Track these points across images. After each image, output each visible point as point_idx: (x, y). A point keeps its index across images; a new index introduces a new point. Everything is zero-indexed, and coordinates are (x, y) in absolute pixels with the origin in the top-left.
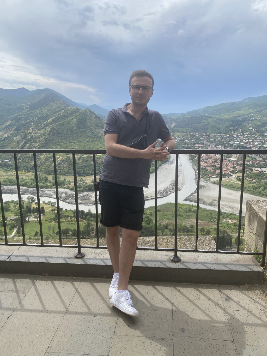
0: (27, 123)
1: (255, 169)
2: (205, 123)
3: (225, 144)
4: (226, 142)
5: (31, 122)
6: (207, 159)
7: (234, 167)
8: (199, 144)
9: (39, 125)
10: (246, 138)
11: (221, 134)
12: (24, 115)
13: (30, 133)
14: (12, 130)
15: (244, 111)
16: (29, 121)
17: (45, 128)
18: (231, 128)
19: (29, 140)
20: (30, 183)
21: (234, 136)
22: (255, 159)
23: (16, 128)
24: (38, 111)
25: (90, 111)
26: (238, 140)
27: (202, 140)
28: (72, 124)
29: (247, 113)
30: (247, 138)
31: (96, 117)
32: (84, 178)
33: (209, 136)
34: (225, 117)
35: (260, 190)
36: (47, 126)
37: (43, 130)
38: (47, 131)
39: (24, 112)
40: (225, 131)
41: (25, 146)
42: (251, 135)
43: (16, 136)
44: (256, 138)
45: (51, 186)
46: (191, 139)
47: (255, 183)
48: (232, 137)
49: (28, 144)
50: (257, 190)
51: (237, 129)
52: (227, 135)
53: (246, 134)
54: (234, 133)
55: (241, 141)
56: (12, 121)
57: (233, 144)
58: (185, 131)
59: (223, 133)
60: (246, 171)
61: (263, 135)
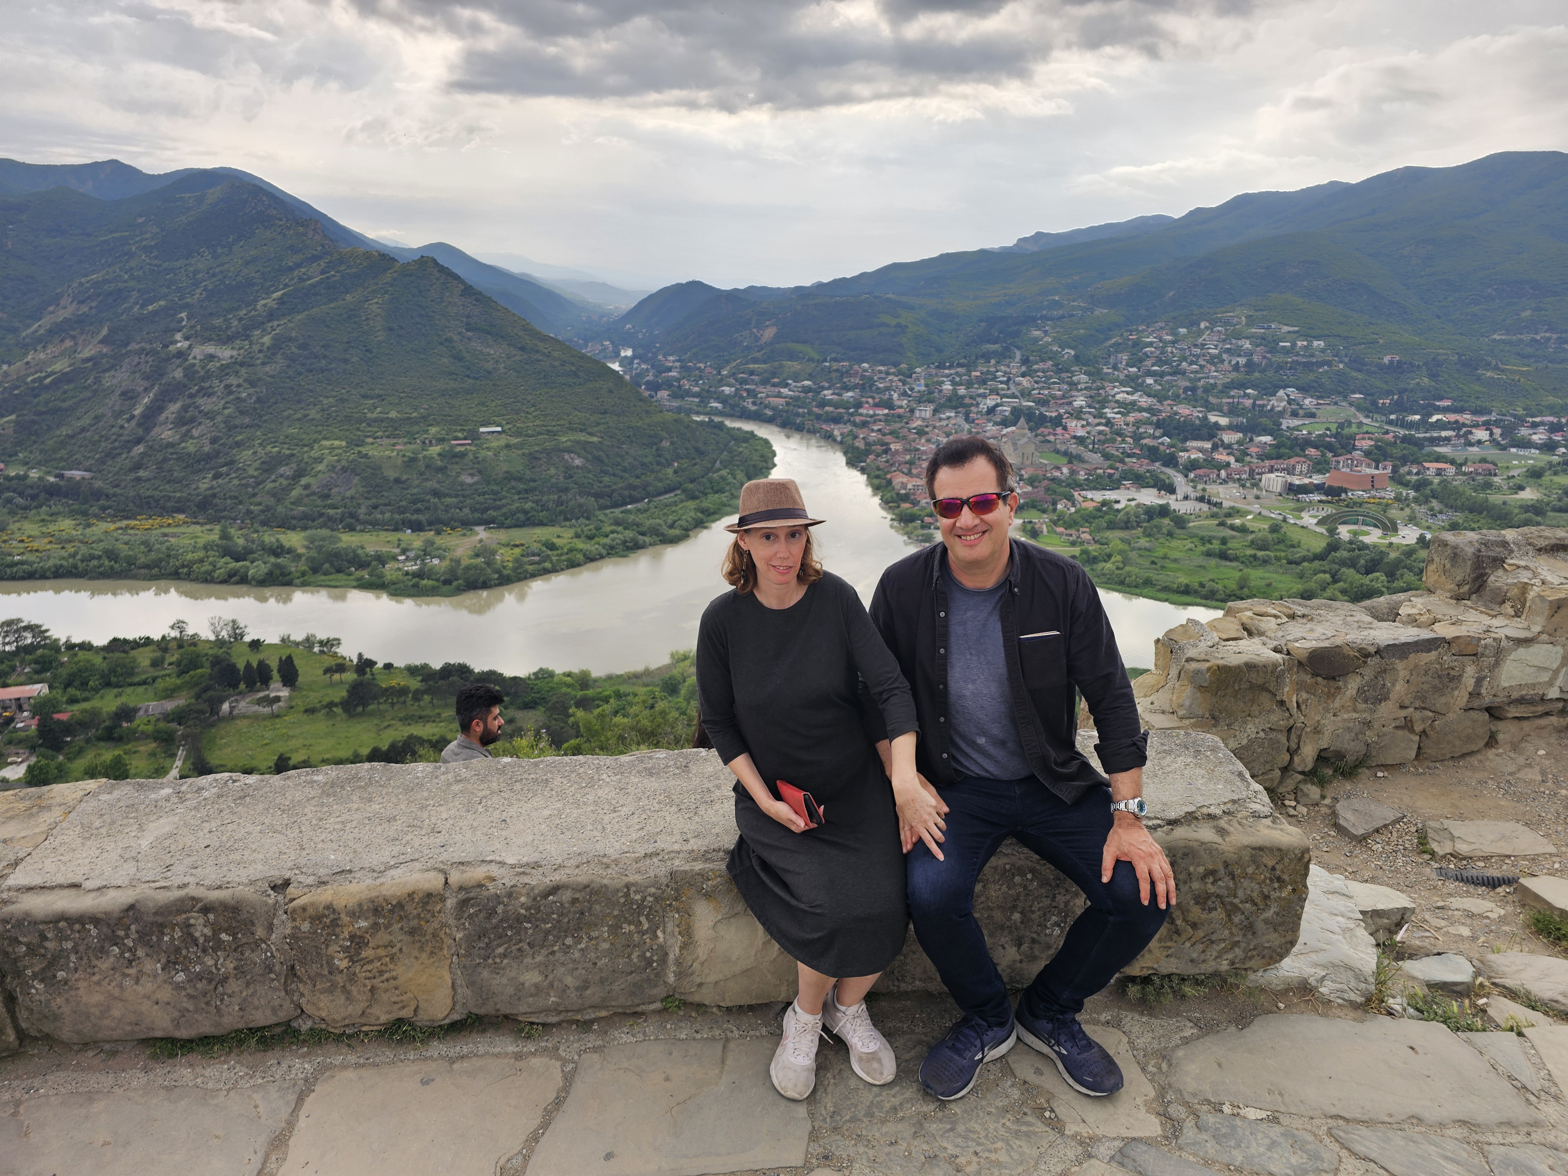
1: (1084, 493)
2: (889, 326)
3: (966, 405)
4: (971, 397)
5: (175, 308)
6: (912, 463)
8: (876, 405)
9: (217, 322)
10: (1041, 385)
11: (950, 367)
12: (138, 280)
13: (181, 354)
14: (87, 342)
17: (245, 334)
18: (986, 347)
19: (179, 387)
21: (996, 377)
22: (1080, 458)
23: (105, 332)
26: (1013, 389)
27: (884, 391)
28: (367, 319)
29: (1034, 290)
30: (1045, 382)
31: (468, 291)
33: (907, 374)
34: (959, 305)
36: (256, 328)
37: (238, 342)
38: (256, 348)
39: (133, 263)
40: (965, 358)
41: (162, 409)
42: (1059, 372)
43: (112, 367)
45: (309, 576)
46: (845, 389)
47: (1088, 542)
48: (992, 380)
49: (173, 400)
50: (1100, 566)
52: (974, 374)
53: (1038, 370)
54: (998, 362)
55: (1025, 394)
57: (997, 405)
58: (816, 356)
59: (960, 365)
60: (1054, 503)
61: (1099, 372)
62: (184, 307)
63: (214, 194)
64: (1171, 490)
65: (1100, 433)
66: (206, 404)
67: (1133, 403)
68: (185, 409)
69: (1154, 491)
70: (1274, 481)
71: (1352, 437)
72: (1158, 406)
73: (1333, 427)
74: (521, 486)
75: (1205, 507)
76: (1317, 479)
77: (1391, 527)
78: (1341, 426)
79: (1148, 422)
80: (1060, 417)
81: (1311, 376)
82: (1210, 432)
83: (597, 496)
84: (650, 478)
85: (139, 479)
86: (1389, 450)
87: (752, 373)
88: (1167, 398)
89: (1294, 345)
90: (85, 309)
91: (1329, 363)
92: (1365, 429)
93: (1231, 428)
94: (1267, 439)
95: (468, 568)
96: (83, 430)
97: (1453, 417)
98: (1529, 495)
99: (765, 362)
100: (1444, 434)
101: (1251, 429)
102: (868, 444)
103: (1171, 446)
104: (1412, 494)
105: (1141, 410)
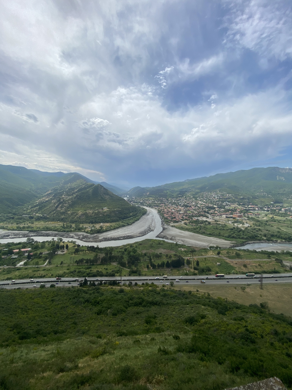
0: (61, 192)
1: (194, 218)
2: (165, 192)
3: (177, 204)
5: (64, 191)
6: (168, 213)
7: (183, 217)
8: (163, 204)
9: (69, 193)
11: (174, 198)
12: (60, 187)
13: (63, 198)
14: (51, 196)
15: (186, 187)
16: (62, 191)
18: (179, 195)
19: (62, 202)
20: (60, 229)
22: (194, 212)
23: (54, 195)
24: (68, 185)
25: (101, 186)
26: (184, 202)
27: (164, 202)
28: (89, 192)
29: (187, 187)
30: (188, 201)
31: (104, 188)
32: (95, 225)
33: (168, 199)
34: (176, 189)
35: (198, 230)
36: (74, 194)
37: (71, 196)
38: (73, 197)
39: (60, 185)
41: (59, 205)
42: (190, 199)
43: (54, 200)
44: (193, 201)
45: (74, 231)
46: (158, 201)
47: (194, 226)
48: (181, 200)
49: (61, 204)
50: (196, 230)
51: (183, 196)
52: (178, 199)
53: (187, 199)
54: (181, 198)
56: (52, 191)
57: (181, 204)
58: (155, 197)
59: (175, 198)
60: (189, 219)
61: (197, 199)
62: (65, 191)
63: (73, 176)
64: (208, 218)
65: (197, 208)
66: (65, 205)
67: (202, 204)
68: (62, 205)
69: (205, 217)
70: (224, 216)
71: (236, 209)
72: (206, 204)
73: (234, 208)
74: (108, 216)
75: (213, 220)
76: (231, 216)
77: (243, 224)
78: (235, 207)
79: (204, 206)
80: (191, 206)
81: (229, 200)
82: (214, 208)
83: (119, 218)
84: (128, 215)
85: (54, 216)
86: (243, 211)
87: (145, 199)
88: (207, 203)
89: (226, 195)
90: (52, 192)
91: (232, 198)
92: (238, 208)
93: (217, 208)
94: (223, 209)
95: (98, 230)
96: (48, 209)
97: (252, 206)
98: (265, 218)
99: (147, 197)
100: (251, 209)
101: (220, 208)
102: (161, 210)
103: (208, 210)
104: (246, 218)
105: (203, 205)
